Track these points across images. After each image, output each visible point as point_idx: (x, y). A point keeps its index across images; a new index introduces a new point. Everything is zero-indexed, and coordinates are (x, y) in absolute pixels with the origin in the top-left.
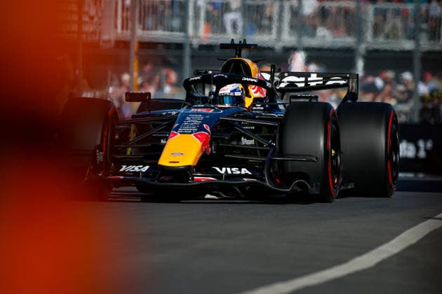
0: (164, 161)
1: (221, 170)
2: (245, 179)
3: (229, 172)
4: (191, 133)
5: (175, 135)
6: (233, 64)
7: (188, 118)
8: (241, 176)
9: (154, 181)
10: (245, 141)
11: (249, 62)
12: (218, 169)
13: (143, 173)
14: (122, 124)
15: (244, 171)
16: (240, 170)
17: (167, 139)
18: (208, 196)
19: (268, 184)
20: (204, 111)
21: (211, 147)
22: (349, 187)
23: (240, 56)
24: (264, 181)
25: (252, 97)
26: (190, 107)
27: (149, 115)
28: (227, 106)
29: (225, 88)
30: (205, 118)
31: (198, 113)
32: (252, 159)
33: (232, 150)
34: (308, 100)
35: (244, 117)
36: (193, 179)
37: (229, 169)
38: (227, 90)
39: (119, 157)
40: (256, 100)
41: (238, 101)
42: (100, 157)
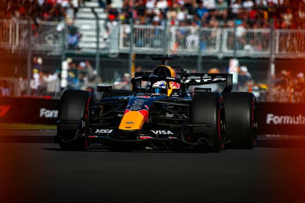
0: (122, 127)
1: (156, 132)
2: (170, 137)
3: (160, 133)
4: (137, 110)
5: (128, 111)
6: (160, 69)
7: (135, 102)
8: (168, 135)
9: (116, 139)
10: (168, 115)
11: (169, 68)
12: (153, 131)
13: (109, 134)
14: (96, 105)
15: (169, 132)
16: (167, 132)
17: (123, 114)
18: (147, 148)
19: (184, 140)
20: (145, 97)
21: (149, 118)
22: (229, 142)
23: (164, 64)
24: (181, 138)
25: (172, 89)
26: (135, 95)
27: (111, 100)
28: (157, 94)
29: (156, 83)
30: (145, 101)
31: (141, 99)
32: (172, 126)
33: (161, 120)
34: (205, 91)
35: (168, 101)
36: (139, 138)
37: (160, 131)
38: (157, 84)
39: (94, 125)
40: (174, 91)
41: (164, 91)
42: (83, 125)
